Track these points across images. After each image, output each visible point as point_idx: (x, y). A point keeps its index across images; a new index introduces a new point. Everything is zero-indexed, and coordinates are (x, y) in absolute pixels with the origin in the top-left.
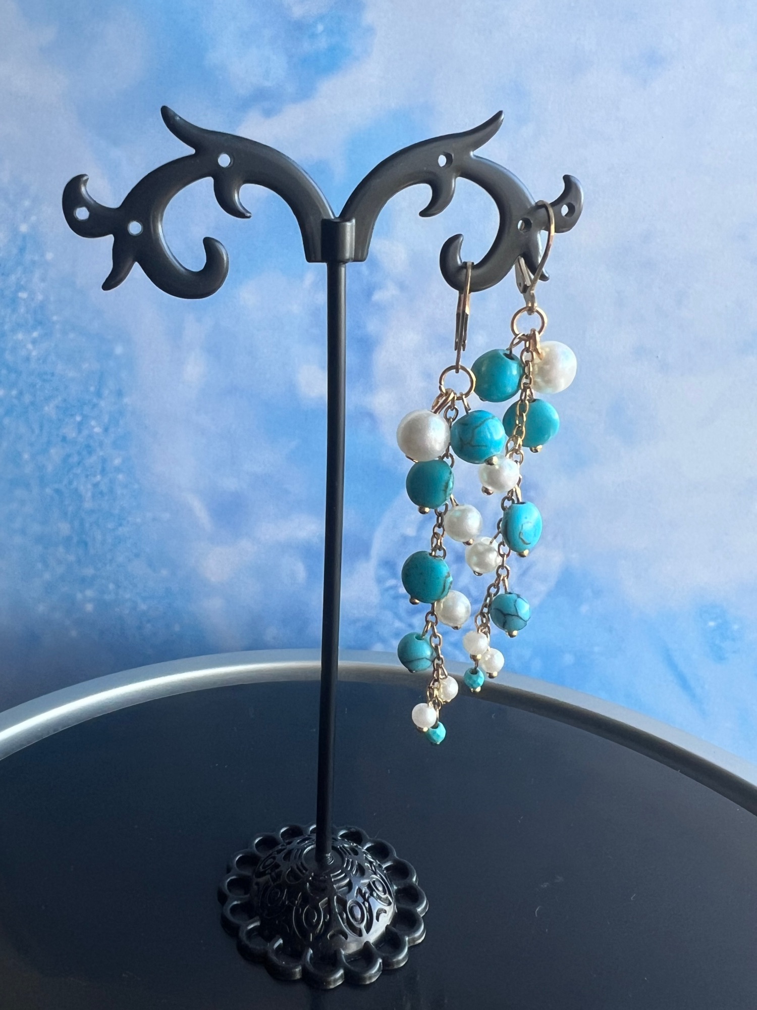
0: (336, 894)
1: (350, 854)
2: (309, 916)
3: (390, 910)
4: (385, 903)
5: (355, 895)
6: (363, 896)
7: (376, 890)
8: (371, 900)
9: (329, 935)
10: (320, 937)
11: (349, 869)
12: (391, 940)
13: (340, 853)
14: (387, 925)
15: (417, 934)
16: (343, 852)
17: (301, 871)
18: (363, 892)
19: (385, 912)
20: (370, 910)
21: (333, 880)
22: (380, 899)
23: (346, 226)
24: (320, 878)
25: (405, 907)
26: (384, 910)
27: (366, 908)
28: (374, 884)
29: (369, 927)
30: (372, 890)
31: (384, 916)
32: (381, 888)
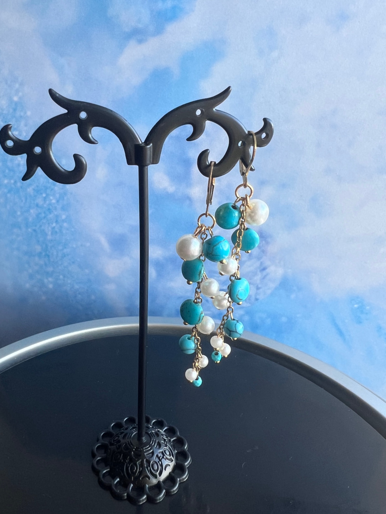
0: (145, 458)
1: (154, 436)
2: (132, 468)
3: (172, 464)
4: (170, 461)
5: (155, 458)
6: (159, 458)
7: (166, 455)
8: (163, 460)
9: (141, 477)
10: (137, 478)
11: (153, 445)
12: (171, 479)
13: (150, 436)
14: (170, 472)
15: (184, 477)
16: (151, 436)
17: (130, 446)
18: (159, 456)
19: (169, 466)
20: (162, 465)
21: (144, 451)
22: (167, 459)
23: (147, 147)
24: (139, 450)
25: (180, 462)
26: (169, 464)
27: (160, 464)
28: (165, 452)
29: (161, 474)
30: (164, 455)
31: (169, 468)
32: (168, 454)
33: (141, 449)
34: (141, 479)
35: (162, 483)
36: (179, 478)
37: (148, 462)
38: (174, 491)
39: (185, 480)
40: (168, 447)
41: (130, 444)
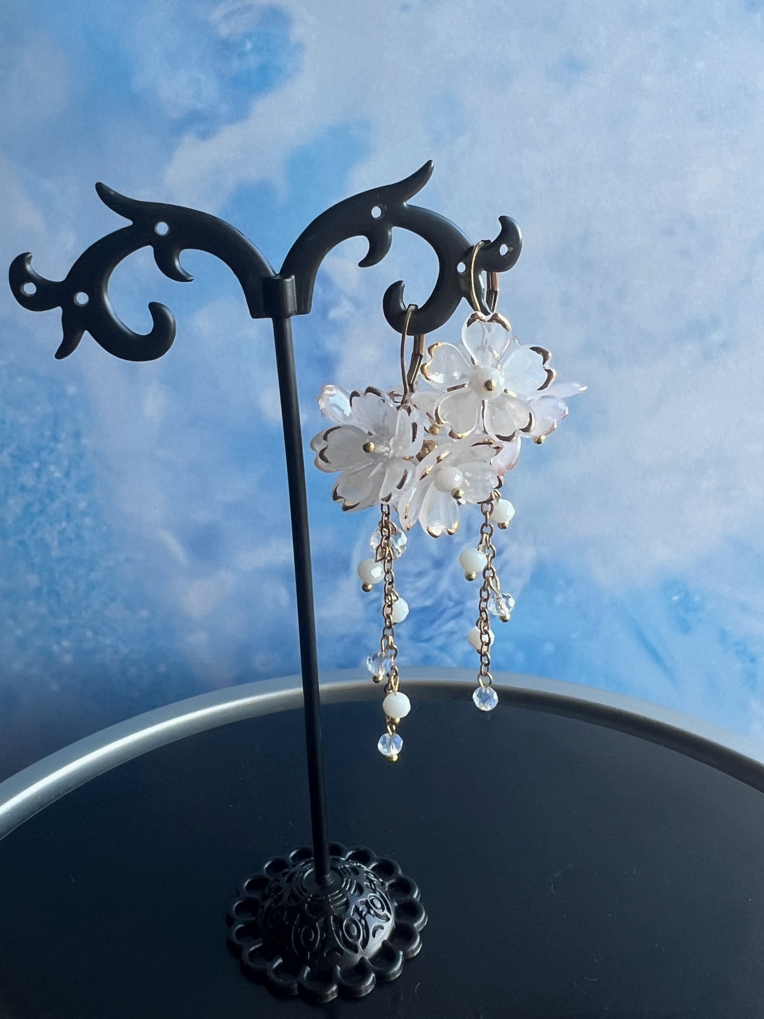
0: (332, 914)
3: (388, 926)
4: (383, 919)
5: (352, 913)
8: (368, 917)
9: (326, 952)
10: (317, 954)
11: (347, 889)
12: (386, 956)
13: (341, 874)
14: (384, 941)
15: (414, 947)
18: (360, 910)
19: (382, 928)
20: (366, 928)
21: (330, 900)
22: (377, 916)
23: (286, 282)
24: (319, 899)
25: (403, 922)
26: (382, 926)
27: (362, 925)
28: (372, 901)
29: (365, 943)
30: (369, 908)
31: (381, 932)
32: (379, 905)
33: (323, 898)
34: (325, 955)
35: (369, 962)
36: (402, 950)
37: (339, 921)
38: (394, 974)
39: (415, 954)
40: (378, 894)
41: (301, 890)
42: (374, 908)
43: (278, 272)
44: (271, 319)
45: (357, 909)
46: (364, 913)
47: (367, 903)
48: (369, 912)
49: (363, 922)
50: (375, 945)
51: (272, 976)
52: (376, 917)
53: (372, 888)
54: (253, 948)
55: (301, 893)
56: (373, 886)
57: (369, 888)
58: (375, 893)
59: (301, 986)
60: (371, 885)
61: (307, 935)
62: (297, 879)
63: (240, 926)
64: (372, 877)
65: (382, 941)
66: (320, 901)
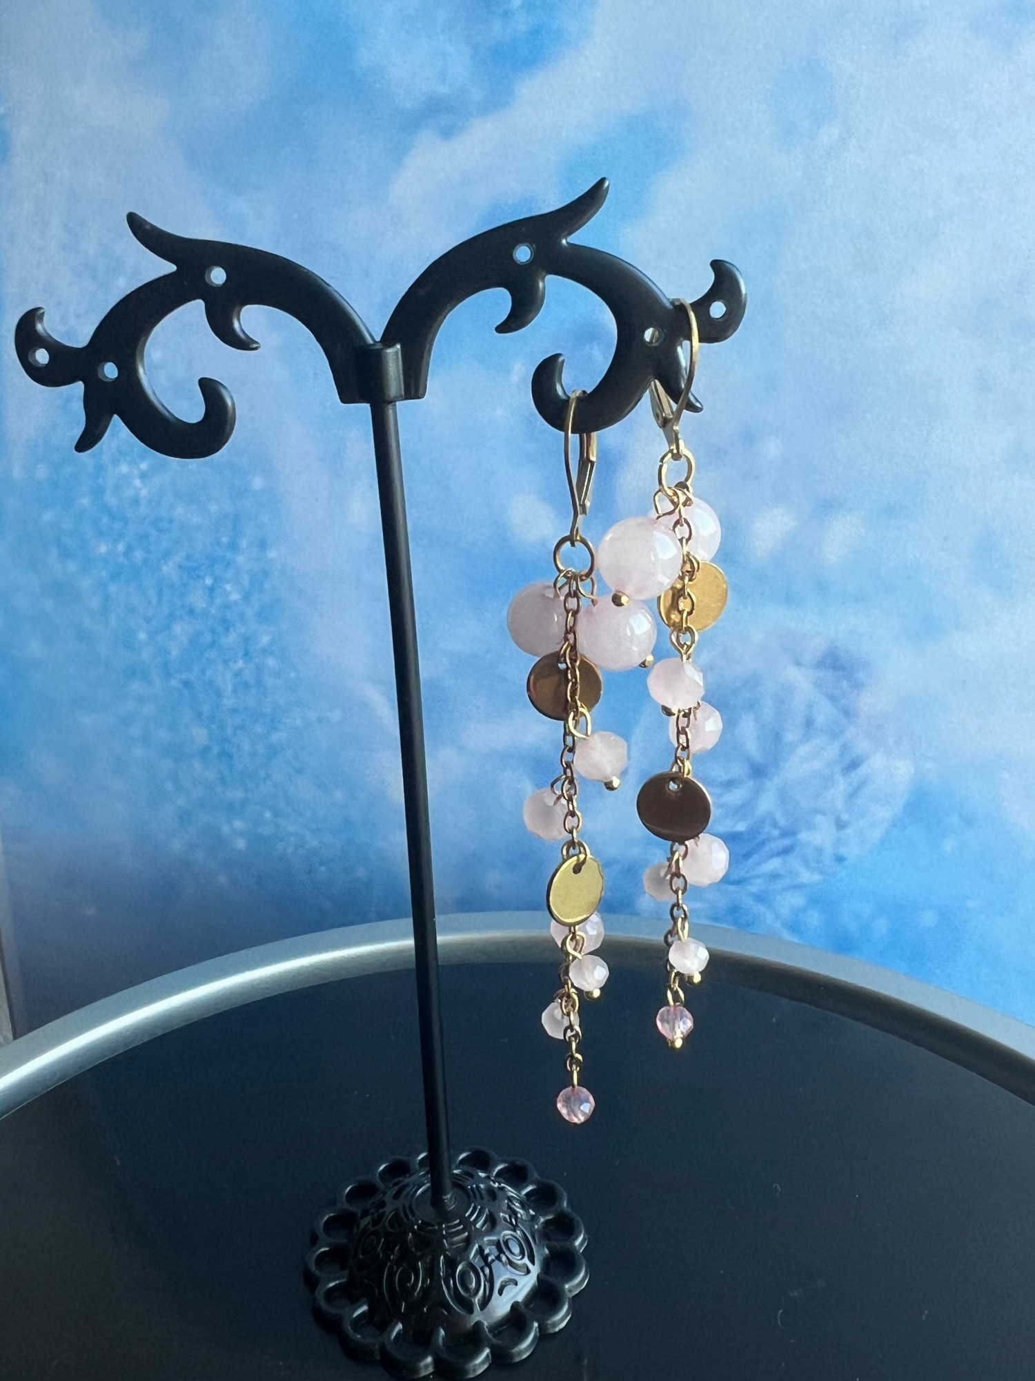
0: (443, 1253)
1: (482, 1199)
3: (528, 1282)
4: (520, 1271)
5: (473, 1256)
8: (496, 1266)
9: (427, 1306)
10: (415, 1307)
11: (472, 1219)
12: (514, 1324)
13: (469, 1195)
14: (517, 1302)
15: (556, 1318)
16: (472, 1197)
18: (486, 1254)
19: (518, 1284)
21: (444, 1233)
22: (511, 1265)
23: (387, 353)
24: (429, 1228)
25: (548, 1278)
26: (515, 1280)
27: (485, 1275)
28: (506, 1243)
29: (485, 1302)
30: (501, 1251)
31: (512, 1288)
32: (516, 1250)
33: (435, 1227)
34: (425, 1309)
35: (487, 1330)
36: (538, 1321)
37: (451, 1264)
38: (520, 1353)
39: (557, 1330)
40: (519, 1232)
41: (408, 1212)
42: (508, 1253)
43: (378, 339)
44: (367, 406)
45: (481, 1250)
46: (490, 1259)
47: (498, 1244)
48: (498, 1258)
49: (487, 1271)
50: (501, 1306)
51: (349, 1328)
52: (509, 1266)
53: (511, 1223)
54: (332, 1285)
55: (407, 1216)
56: (513, 1221)
57: (508, 1222)
58: (515, 1231)
59: (383, 1350)
60: (510, 1219)
61: (405, 1278)
62: (408, 1193)
63: (323, 1250)
64: (517, 1206)
65: (512, 1301)
66: (430, 1231)
